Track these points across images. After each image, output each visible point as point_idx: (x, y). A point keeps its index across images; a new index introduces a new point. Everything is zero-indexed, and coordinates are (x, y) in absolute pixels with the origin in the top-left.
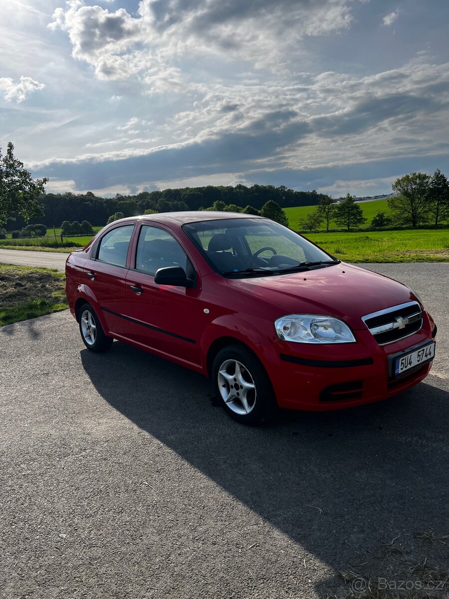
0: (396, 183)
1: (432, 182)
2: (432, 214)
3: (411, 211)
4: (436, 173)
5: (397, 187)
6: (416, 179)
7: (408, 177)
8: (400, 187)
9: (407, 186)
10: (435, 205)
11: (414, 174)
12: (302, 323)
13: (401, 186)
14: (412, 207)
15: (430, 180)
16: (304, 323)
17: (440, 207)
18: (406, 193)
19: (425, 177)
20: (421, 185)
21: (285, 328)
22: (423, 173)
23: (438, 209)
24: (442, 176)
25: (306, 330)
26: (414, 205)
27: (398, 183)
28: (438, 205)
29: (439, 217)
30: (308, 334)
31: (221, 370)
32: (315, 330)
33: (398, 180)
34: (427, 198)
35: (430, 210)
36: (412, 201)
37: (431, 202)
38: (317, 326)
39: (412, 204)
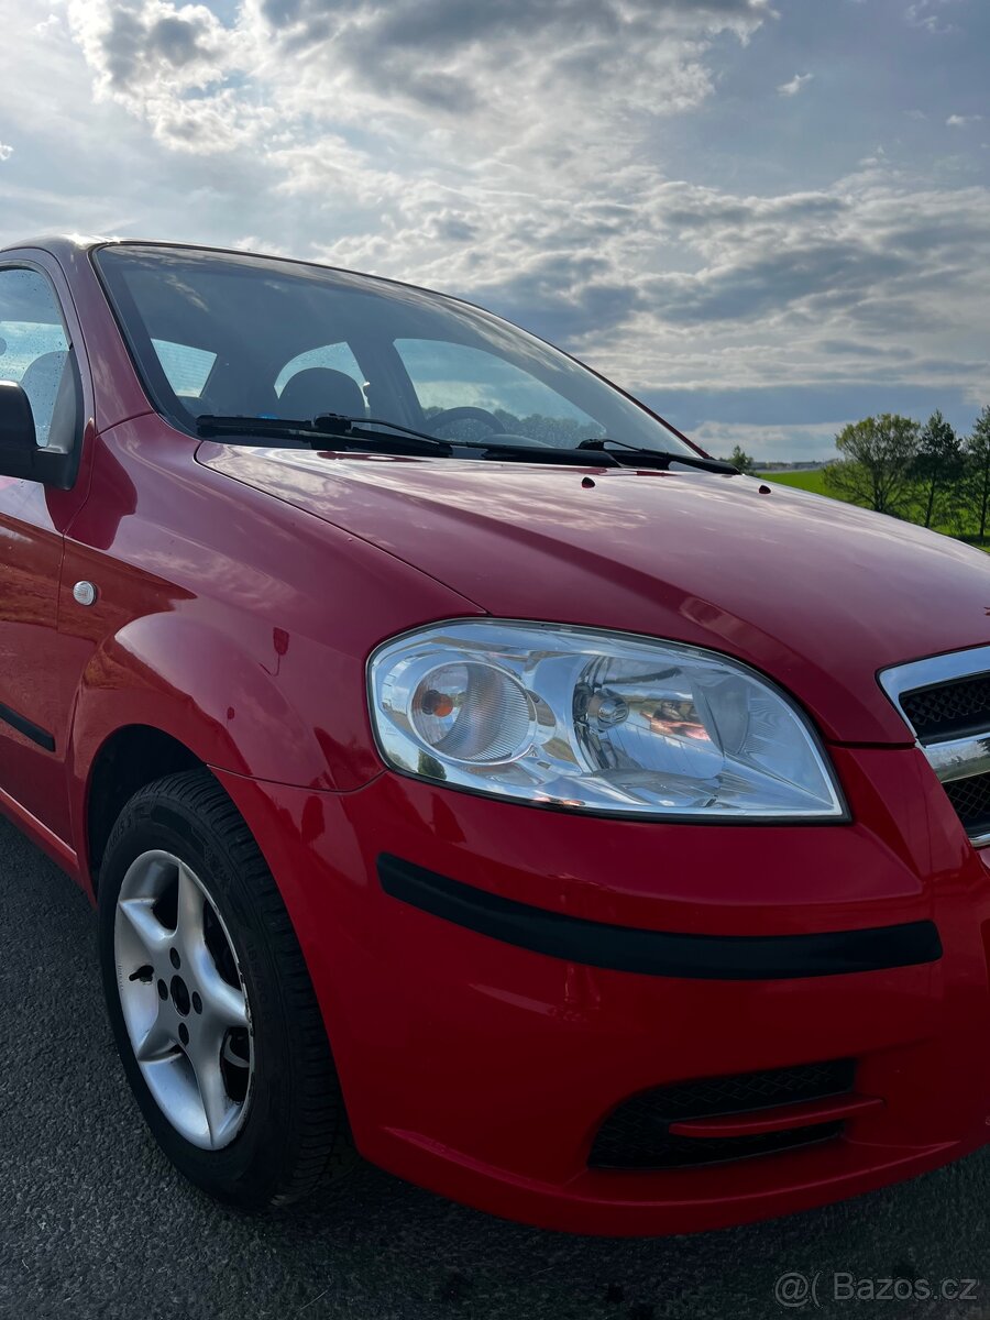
0: (845, 434)
1: (924, 439)
2: (919, 508)
3: (873, 499)
4: (933, 419)
5: (845, 441)
6: (889, 429)
7: (871, 421)
8: (852, 444)
9: (868, 441)
10: (926, 489)
11: (886, 417)
12: (528, 680)
13: (854, 441)
14: (876, 488)
15: (920, 434)
16: (537, 680)
17: (937, 495)
18: (865, 458)
19: (908, 425)
20: (898, 441)
21: (428, 701)
22: (904, 416)
23: (931, 499)
24: (946, 427)
25: (548, 720)
26: (880, 484)
27: (849, 433)
28: (932, 489)
29: (932, 517)
30: (558, 748)
31: (130, 896)
32: (604, 723)
33: (850, 427)
34: (909, 474)
35: (915, 499)
36: (878, 476)
37: (917, 482)
38: (619, 702)
39: (876, 482)
